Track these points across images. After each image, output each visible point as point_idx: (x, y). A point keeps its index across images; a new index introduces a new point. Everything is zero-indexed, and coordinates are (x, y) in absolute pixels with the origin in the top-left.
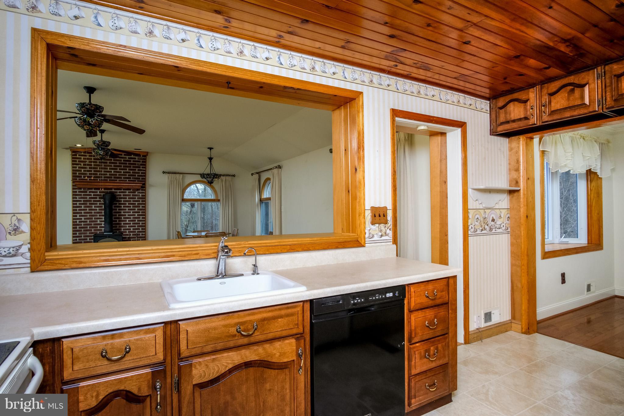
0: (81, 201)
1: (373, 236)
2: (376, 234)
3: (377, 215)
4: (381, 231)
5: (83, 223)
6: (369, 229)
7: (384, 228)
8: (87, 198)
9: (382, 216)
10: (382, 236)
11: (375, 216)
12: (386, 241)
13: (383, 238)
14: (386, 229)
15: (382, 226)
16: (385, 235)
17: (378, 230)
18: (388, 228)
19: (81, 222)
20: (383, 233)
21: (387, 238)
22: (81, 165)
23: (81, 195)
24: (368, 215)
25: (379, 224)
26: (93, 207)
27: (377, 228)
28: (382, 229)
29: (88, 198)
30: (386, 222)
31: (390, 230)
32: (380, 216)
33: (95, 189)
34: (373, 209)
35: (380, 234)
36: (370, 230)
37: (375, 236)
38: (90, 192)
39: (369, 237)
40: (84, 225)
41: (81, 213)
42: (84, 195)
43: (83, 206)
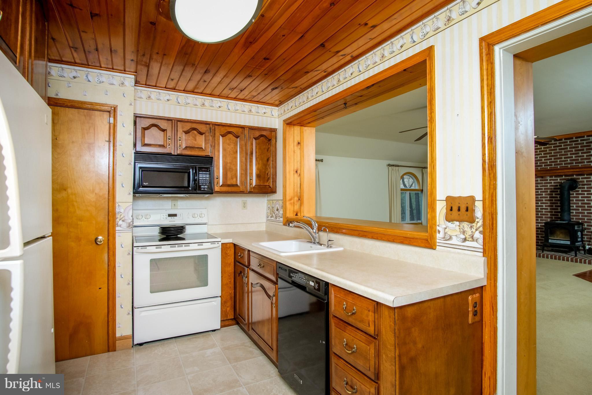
0: (542, 189)
1: (450, 238)
2: (456, 236)
3: (455, 208)
4: (464, 232)
5: (544, 210)
6: (445, 226)
7: (469, 229)
8: (547, 186)
9: (463, 209)
10: (465, 240)
11: (451, 210)
12: (474, 250)
13: (467, 243)
14: (474, 230)
15: (466, 225)
16: (470, 239)
17: (458, 230)
18: (476, 230)
19: (543, 209)
20: (467, 236)
21: (474, 244)
22: (542, 155)
23: (542, 183)
24: (441, 208)
25: (460, 221)
26: (554, 194)
27: (458, 227)
28: (466, 229)
29: (549, 186)
30: (472, 220)
31: (480, 232)
32: (459, 210)
33: (555, 176)
34: (449, 199)
35: (463, 237)
36: (446, 228)
37: (454, 238)
38: (550, 180)
39: (444, 238)
40: (545, 212)
41: (543, 200)
42: (545, 183)
43: (544, 193)
